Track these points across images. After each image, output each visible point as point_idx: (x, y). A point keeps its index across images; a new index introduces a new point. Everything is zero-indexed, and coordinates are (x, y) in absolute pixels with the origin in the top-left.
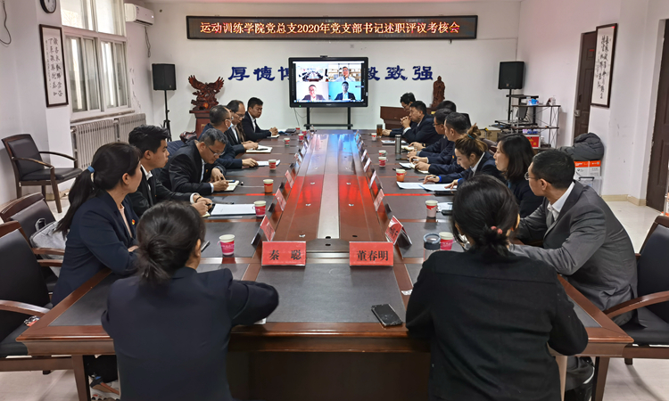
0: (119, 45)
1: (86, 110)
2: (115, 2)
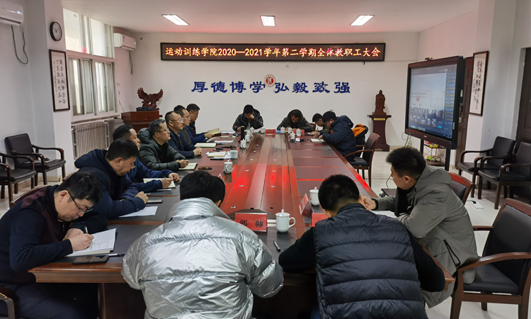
0: (110, 64)
1: (84, 114)
2: (106, 32)
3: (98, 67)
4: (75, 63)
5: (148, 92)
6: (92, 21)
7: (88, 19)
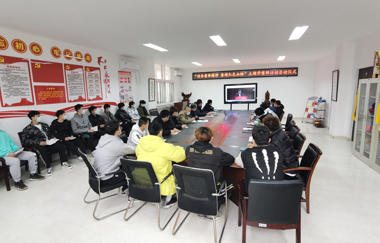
0: (172, 84)
1: (161, 103)
2: (171, 70)
3: (167, 85)
4: (159, 83)
5: (186, 93)
6: (165, 67)
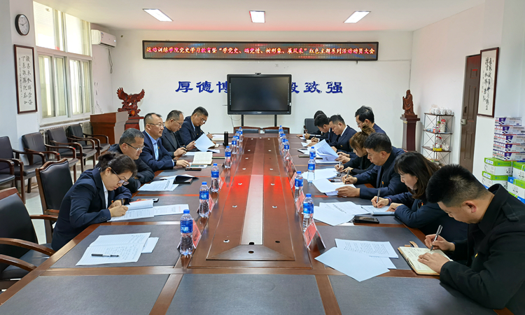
0: (87, 64)
2: (83, 28)
7: (62, 13)
